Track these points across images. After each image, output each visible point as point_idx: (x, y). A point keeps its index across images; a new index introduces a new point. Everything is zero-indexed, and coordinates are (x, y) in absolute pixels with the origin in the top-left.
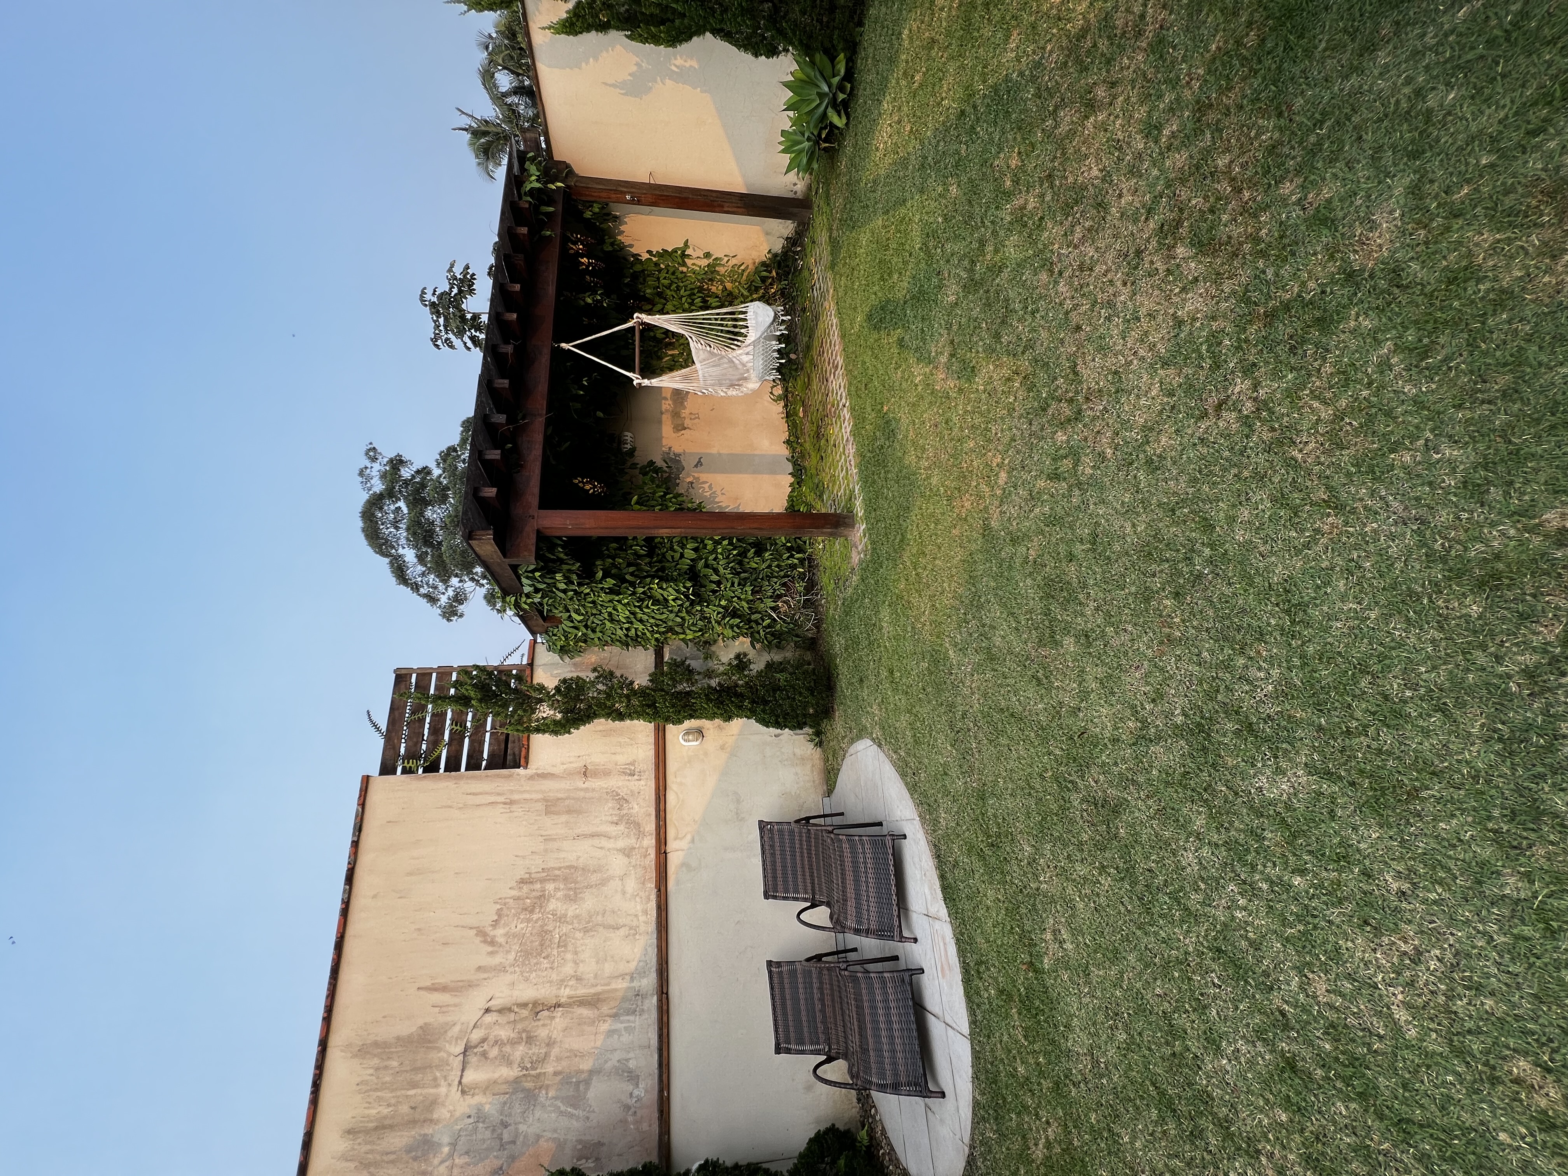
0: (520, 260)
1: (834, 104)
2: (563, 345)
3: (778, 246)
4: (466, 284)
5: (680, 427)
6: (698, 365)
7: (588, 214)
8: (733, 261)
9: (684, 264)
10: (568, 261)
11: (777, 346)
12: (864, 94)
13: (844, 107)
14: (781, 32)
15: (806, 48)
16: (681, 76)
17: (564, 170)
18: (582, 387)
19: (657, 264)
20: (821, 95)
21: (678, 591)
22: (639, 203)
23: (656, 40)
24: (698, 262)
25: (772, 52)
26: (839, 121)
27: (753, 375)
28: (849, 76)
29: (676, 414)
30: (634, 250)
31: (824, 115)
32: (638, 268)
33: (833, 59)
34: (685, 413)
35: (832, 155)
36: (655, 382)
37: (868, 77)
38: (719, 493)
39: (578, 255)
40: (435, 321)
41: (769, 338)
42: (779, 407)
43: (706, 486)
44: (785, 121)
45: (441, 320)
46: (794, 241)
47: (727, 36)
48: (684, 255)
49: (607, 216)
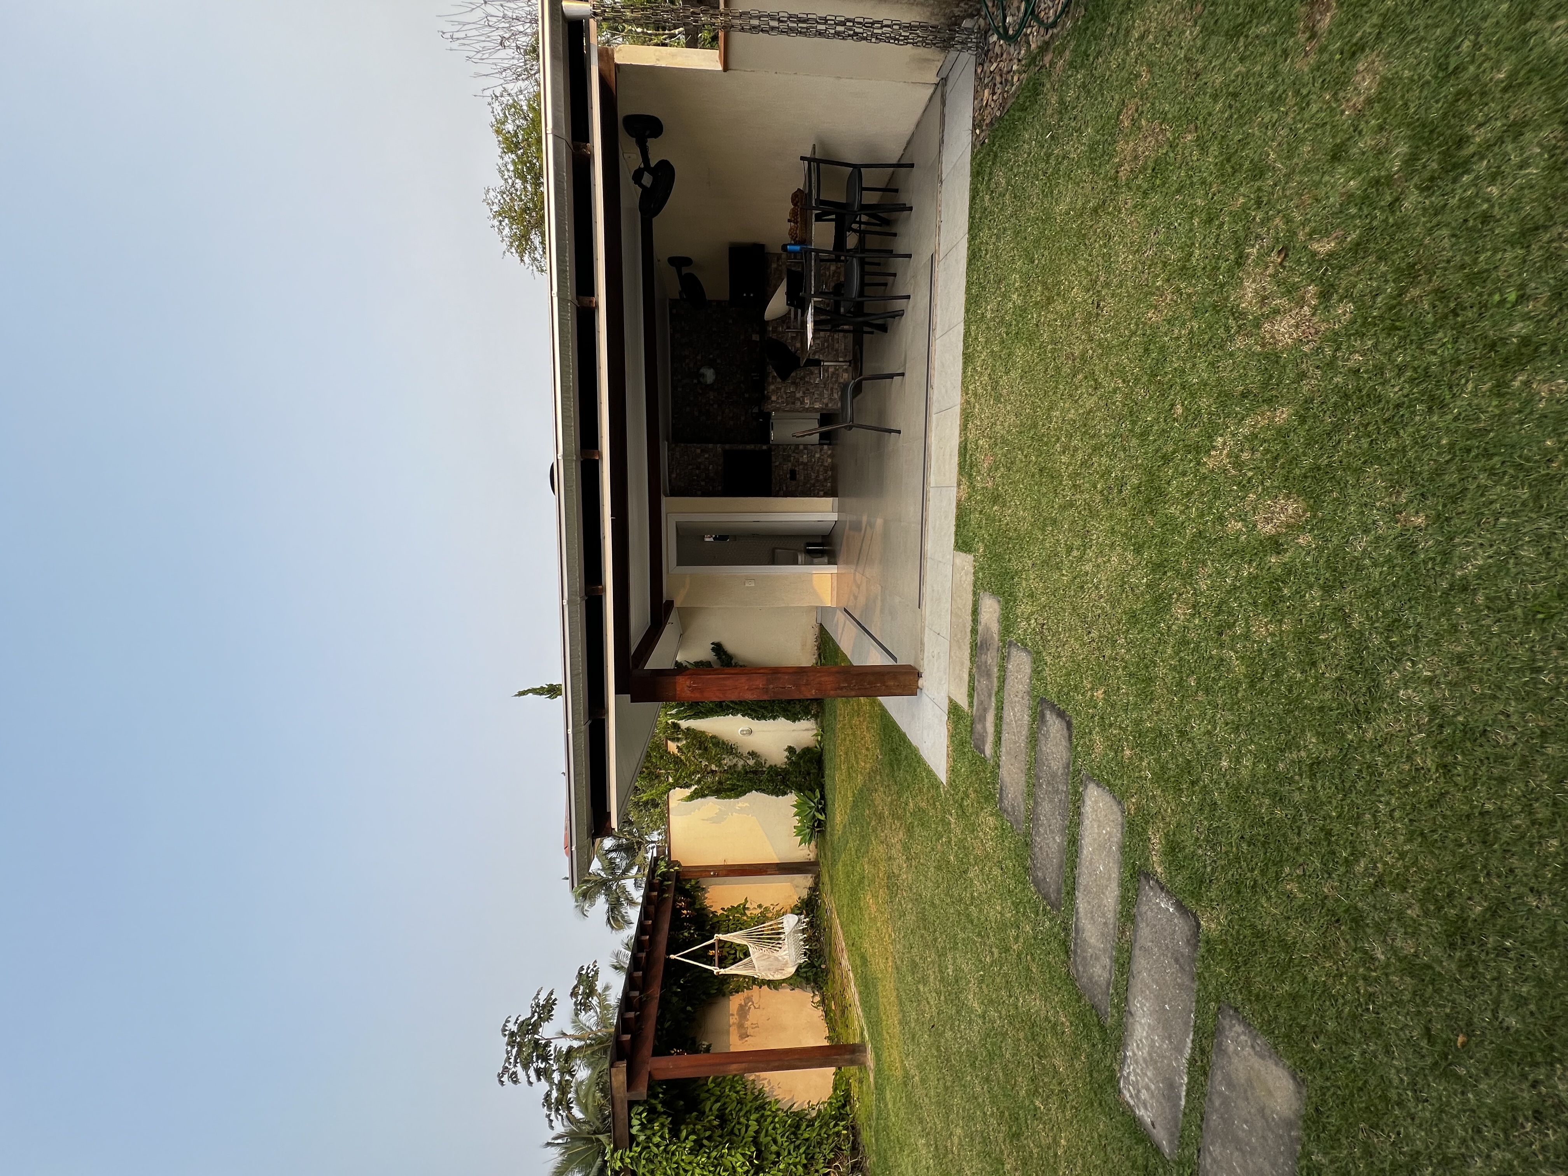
0: (652, 909)
1: (818, 810)
2: (672, 957)
3: (805, 894)
4: (545, 1010)
5: (744, 1036)
6: (753, 957)
7: (688, 886)
8: (778, 908)
9: (745, 914)
10: (676, 912)
11: (801, 936)
12: (829, 802)
13: (823, 811)
14: (787, 786)
15: (800, 789)
16: (742, 810)
17: (677, 863)
18: (680, 986)
19: (727, 916)
20: (811, 808)
21: (743, 1155)
22: (718, 876)
23: (730, 797)
24: (754, 912)
25: (784, 793)
26: (822, 817)
27: (790, 964)
28: (823, 797)
29: (741, 1026)
30: (712, 909)
31: (814, 816)
32: (715, 920)
33: (814, 792)
34: (747, 1024)
35: (822, 833)
36: (729, 971)
37: (829, 797)
38: (776, 1087)
39: (681, 908)
40: (508, 1053)
41: (796, 932)
42: (820, 1012)
43: (765, 1082)
44: (795, 821)
45: (514, 1051)
46: (815, 889)
47: (763, 791)
48: (745, 908)
49: (698, 888)
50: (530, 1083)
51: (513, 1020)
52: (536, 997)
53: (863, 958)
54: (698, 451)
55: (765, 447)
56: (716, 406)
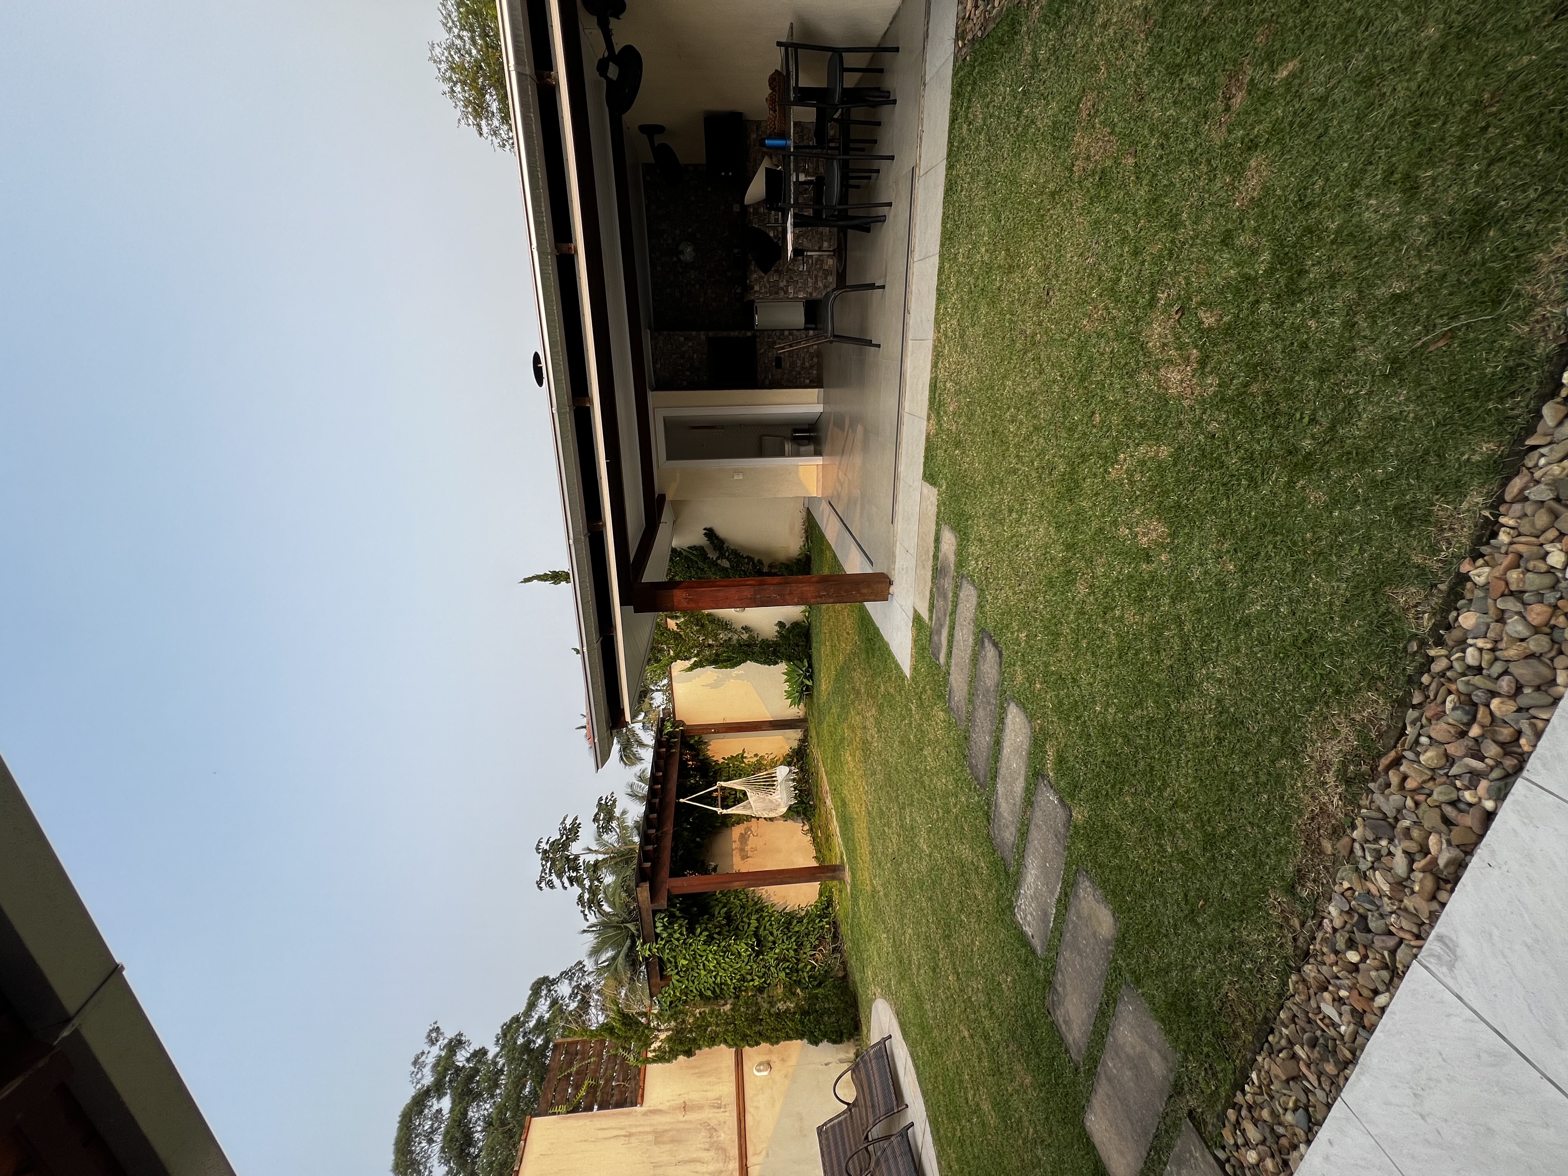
0: (662, 762)
1: (806, 677)
2: (681, 800)
3: (795, 745)
4: (572, 832)
5: (745, 857)
6: (750, 799)
7: (692, 742)
8: (771, 757)
9: (743, 762)
10: (683, 764)
11: (792, 784)
12: (816, 671)
13: (811, 677)
14: (778, 657)
15: (789, 659)
16: (738, 677)
17: (682, 723)
18: (689, 823)
19: (728, 764)
20: (799, 675)
21: (746, 944)
22: (718, 732)
23: (726, 667)
24: (751, 760)
25: (776, 663)
26: (810, 683)
27: (782, 805)
28: (810, 666)
29: (742, 850)
30: (714, 759)
31: (803, 682)
32: (718, 767)
33: (802, 662)
34: (748, 848)
35: (810, 696)
36: (729, 811)
37: (816, 666)
38: (772, 894)
39: (687, 760)
40: (543, 866)
41: (787, 780)
42: (809, 837)
43: (764, 891)
44: (786, 686)
45: (548, 865)
46: (804, 740)
47: (757, 661)
48: (743, 757)
49: (701, 742)
50: (565, 888)
51: (545, 840)
52: (563, 822)
53: (843, 801)
54: (682, 339)
55: (749, 334)
56: (697, 287)
